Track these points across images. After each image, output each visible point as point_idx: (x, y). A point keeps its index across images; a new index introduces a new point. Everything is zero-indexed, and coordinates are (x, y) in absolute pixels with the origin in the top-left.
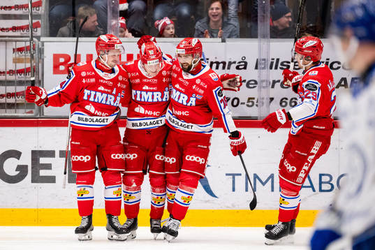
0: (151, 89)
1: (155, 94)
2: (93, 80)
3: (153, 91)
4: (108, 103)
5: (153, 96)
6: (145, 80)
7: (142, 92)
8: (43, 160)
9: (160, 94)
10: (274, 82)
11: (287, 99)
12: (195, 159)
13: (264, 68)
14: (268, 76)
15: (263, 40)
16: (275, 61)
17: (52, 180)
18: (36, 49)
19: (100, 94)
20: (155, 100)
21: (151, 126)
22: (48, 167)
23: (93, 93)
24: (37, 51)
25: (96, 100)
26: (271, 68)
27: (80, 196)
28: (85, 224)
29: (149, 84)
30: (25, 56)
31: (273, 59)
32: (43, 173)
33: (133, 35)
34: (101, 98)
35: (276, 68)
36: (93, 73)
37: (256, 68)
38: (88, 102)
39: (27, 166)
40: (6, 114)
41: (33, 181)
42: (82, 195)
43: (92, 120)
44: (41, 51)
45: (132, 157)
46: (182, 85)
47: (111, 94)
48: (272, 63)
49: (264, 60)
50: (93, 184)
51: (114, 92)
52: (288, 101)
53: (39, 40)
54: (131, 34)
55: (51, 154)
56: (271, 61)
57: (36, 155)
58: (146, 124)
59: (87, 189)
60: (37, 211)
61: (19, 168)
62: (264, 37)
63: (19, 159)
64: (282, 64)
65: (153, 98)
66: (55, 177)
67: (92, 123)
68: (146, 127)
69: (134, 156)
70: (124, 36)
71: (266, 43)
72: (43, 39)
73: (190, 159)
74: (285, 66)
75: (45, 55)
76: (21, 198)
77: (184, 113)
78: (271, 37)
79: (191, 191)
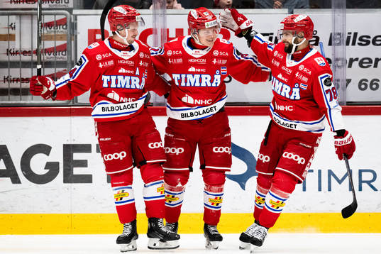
0: (199, 70)
1: (203, 76)
2: (111, 63)
3: (201, 73)
4: (133, 87)
5: (201, 79)
6: (191, 60)
7: (188, 76)
8: (77, 156)
9: (209, 77)
10: (352, 61)
11: (367, 80)
12: (293, 157)
13: (339, 44)
14: (344, 53)
15: (337, 10)
16: (352, 36)
17: (87, 179)
18: (68, 24)
19: (122, 77)
20: (203, 84)
21: (205, 115)
22: (83, 164)
23: (114, 78)
24: (68, 27)
25: (119, 86)
26: (348, 44)
27: (119, 201)
28: (128, 232)
29: (196, 65)
30: (55, 32)
31: (350, 33)
32: (77, 171)
33: (182, 6)
34: (123, 81)
35: (354, 44)
36: (110, 55)
37: (330, 44)
38: (109, 89)
39: (58, 163)
40: (32, 102)
41: (65, 181)
42: (121, 199)
43: (119, 108)
44: (74, 26)
45: (177, 151)
46: (284, 74)
47: (134, 75)
48: (349, 38)
49: (339, 34)
50: (131, 183)
51: (138, 73)
52: (368, 83)
53: (71, 13)
54: (180, 5)
55: (86, 148)
56: (347, 35)
57: (69, 149)
58: (199, 113)
59: (126, 190)
60: (70, 216)
61: (49, 165)
62: (339, 6)
63: (48, 155)
64: (361, 39)
65: (200, 81)
66: (91, 176)
67: (119, 111)
68: (199, 117)
69: (180, 151)
70: (172, 8)
71: (341, 14)
72: (75, 12)
73: (287, 156)
74: (364, 41)
75: (78, 31)
76: (51, 202)
77: (287, 108)
78: (348, 7)
79: (284, 196)
